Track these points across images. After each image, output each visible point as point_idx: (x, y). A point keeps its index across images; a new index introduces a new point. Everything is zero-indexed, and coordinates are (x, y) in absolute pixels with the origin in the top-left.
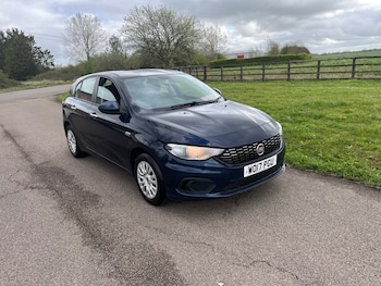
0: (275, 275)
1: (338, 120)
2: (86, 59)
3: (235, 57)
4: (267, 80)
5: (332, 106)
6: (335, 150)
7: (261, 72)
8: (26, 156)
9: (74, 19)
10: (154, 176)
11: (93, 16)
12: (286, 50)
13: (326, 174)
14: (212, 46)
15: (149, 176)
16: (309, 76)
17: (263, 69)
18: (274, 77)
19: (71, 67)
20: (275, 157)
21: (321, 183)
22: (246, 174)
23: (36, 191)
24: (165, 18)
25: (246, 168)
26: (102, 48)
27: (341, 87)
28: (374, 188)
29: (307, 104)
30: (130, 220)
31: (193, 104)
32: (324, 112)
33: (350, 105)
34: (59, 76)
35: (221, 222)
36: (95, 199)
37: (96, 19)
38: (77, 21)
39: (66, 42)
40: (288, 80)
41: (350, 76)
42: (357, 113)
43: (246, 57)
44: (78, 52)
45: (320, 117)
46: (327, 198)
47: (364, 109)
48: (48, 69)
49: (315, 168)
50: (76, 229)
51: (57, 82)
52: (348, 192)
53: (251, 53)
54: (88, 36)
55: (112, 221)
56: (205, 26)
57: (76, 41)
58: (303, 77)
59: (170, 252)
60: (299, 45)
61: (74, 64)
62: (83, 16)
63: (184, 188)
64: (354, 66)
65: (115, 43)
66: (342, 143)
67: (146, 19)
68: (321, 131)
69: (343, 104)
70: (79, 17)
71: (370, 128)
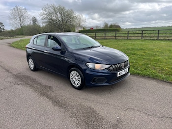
0: (137, 113)
1: (142, 55)
2: (20, 27)
3: (89, 29)
4: (107, 39)
5: (138, 50)
6: (144, 67)
7: (104, 35)
8: (8, 71)
9: (14, 8)
10: (79, 77)
11: (24, 8)
12: (111, 26)
13: (144, 76)
14: (79, 23)
15: (76, 77)
16: (124, 38)
17: (105, 34)
18: (109, 38)
19: (12, 30)
20: (128, 69)
21: (142, 80)
22: (118, 76)
23: (21, 85)
24: (61, 10)
25: (118, 73)
26: (28, 22)
27: (138, 42)
28: (163, 81)
29: (128, 49)
30: (70, 96)
31: (92, 47)
32: (135, 52)
33: (145, 49)
34: (7, 35)
35: (109, 95)
36: (50, 88)
37: (25, 9)
38: (16, 9)
39: (10, 19)
40: (116, 39)
41: (141, 38)
42: (149, 53)
43: (95, 29)
44: (16, 24)
45: (135, 54)
46: (147, 85)
47: (151, 51)
48: (1, 31)
49: (138, 74)
50: (48, 100)
51: (6, 37)
52: (154, 83)
53: (97, 27)
54: (21, 16)
55: (62, 96)
56: (76, 14)
57: (15, 18)
58: (121, 38)
59: (93, 107)
60: (116, 25)
61: (14, 29)
62: (19, 7)
63: (94, 81)
64: (142, 34)
65: (34, 20)
66: (146, 64)
67: (52, 10)
68: (137, 60)
69: (142, 49)
70: (17, 7)
71: (155, 58)
